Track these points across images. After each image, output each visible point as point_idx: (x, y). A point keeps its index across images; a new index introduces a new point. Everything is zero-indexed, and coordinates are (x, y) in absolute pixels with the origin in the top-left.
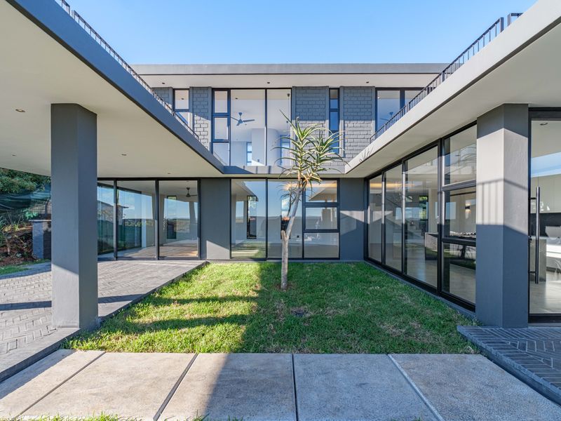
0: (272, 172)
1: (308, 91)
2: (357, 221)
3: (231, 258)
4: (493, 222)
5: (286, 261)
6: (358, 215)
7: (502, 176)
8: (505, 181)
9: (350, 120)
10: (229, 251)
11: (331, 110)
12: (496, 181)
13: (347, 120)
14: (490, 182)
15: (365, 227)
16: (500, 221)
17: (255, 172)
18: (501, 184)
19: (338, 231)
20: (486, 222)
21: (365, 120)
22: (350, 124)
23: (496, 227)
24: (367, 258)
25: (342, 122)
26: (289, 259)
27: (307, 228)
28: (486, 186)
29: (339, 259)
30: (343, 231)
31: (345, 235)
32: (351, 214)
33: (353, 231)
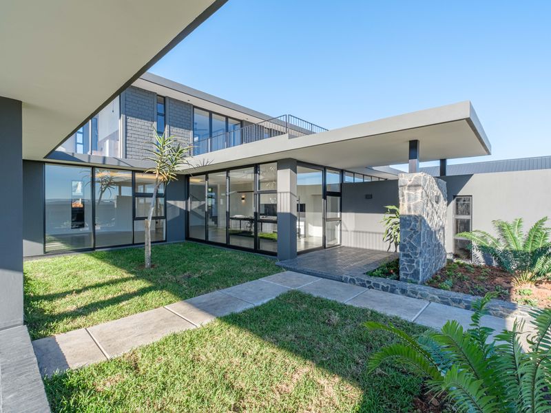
0: (107, 163)
1: (138, 91)
2: (180, 209)
3: (45, 252)
4: (285, 211)
5: (150, 244)
6: (181, 204)
7: (289, 190)
8: (291, 193)
9: (174, 126)
10: (42, 245)
11: (158, 114)
12: (287, 192)
13: (172, 126)
14: (284, 193)
15: (186, 214)
16: (289, 211)
17: (87, 161)
18: (289, 194)
19: (165, 217)
20: (282, 211)
21: (186, 129)
22: (174, 130)
23: (287, 214)
24: (188, 238)
25: (167, 126)
26: (152, 243)
27: (136, 216)
28: (282, 194)
29: (166, 241)
30: (169, 218)
31: (170, 221)
32: (176, 203)
33: (177, 218)
